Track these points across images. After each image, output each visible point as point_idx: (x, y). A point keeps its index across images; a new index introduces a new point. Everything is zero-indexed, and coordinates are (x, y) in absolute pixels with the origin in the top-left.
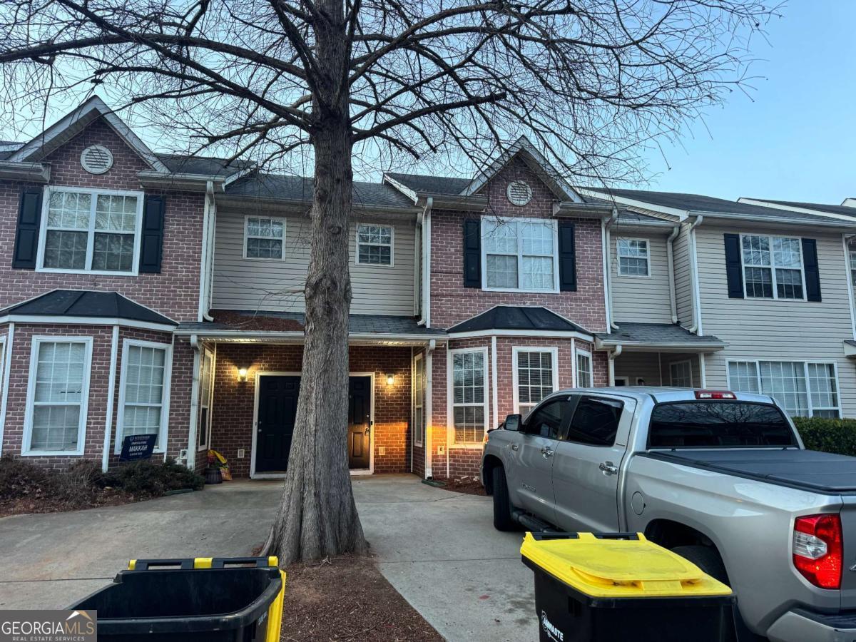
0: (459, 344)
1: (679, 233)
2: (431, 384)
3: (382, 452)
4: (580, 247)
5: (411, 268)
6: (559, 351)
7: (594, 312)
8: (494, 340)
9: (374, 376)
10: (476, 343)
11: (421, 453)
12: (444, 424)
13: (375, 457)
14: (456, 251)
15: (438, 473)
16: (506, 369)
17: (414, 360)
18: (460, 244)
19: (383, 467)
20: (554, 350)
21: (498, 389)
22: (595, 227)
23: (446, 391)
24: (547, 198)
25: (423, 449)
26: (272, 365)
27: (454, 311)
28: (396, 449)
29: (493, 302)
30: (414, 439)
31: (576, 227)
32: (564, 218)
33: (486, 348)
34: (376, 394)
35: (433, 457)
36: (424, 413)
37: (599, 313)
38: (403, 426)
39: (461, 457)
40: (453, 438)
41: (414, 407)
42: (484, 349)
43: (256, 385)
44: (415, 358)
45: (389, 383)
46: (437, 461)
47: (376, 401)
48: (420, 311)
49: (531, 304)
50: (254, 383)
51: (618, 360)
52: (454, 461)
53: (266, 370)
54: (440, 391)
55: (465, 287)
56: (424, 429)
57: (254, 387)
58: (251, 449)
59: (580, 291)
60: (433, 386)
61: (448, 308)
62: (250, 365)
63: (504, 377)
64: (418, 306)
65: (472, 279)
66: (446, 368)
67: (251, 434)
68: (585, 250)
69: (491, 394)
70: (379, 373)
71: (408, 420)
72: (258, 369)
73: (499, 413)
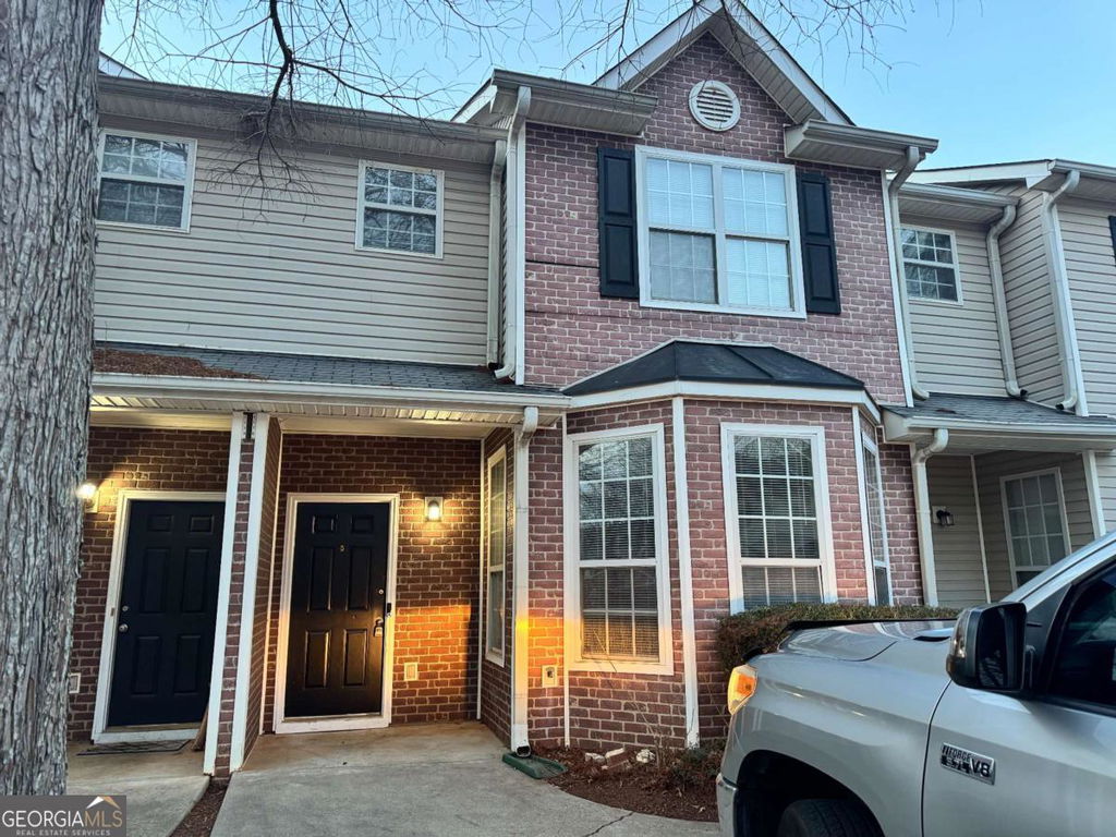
0: (592, 421)
1: (1016, 219)
2: (526, 516)
3: (412, 673)
4: (842, 224)
5: (480, 263)
6: (828, 435)
7: (877, 361)
8: (678, 407)
9: (398, 500)
10: (634, 416)
11: (500, 679)
12: (556, 609)
13: (395, 686)
14: (581, 217)
15: (542, 734)
16: (708, 477)
17: (486, 467)
18: (589, 202)
19: (413, 709)
20: (815, 434)
21: (691, 525)
22: (870, 186)
23: (561, 530)
24: (772, 120)
25: (508, 669)
26: (159, 476)
27: (579, 350)
28: (445, 667)
29: (664, 331)
30: (484, 642)
31: (832, 184)
32: (809, 164)
33: (660, 427)
34: (401, 542)
35: (531, 693)
36: (510, 585)
37: (887, 362)
38: (459, 613)
39: (600, 694)
40: (579, 644)
41: (485, 571)
42: (655, 430)
43: (117, 522)
44: (489, 460)
45: (431, 517)
46: (539, 703)
47: (400, 557)
48: (501, 355)
49: (746, 338)
50: (113, 518)
51: (934, 463)
52: (582, 703)
53: (144, 486)
54: (546, 530)
55: (602, 296)
56: (509, 623)
57: (112, 526)
58: (97, 671)
59: (847, 316)
60: (531, 520)
61: (566, 341)
62: (106, 476)
63: (704, 496)
64: (496, 344)
65: (619, 280)
66: (561, 478)
67: (101, 636)
68: (853, 232)
69: (673, 536)
70: (409, 496)
71: (472, 598)
72: (125, 485)
73: (694, 585)
